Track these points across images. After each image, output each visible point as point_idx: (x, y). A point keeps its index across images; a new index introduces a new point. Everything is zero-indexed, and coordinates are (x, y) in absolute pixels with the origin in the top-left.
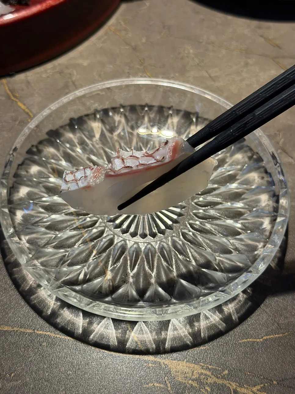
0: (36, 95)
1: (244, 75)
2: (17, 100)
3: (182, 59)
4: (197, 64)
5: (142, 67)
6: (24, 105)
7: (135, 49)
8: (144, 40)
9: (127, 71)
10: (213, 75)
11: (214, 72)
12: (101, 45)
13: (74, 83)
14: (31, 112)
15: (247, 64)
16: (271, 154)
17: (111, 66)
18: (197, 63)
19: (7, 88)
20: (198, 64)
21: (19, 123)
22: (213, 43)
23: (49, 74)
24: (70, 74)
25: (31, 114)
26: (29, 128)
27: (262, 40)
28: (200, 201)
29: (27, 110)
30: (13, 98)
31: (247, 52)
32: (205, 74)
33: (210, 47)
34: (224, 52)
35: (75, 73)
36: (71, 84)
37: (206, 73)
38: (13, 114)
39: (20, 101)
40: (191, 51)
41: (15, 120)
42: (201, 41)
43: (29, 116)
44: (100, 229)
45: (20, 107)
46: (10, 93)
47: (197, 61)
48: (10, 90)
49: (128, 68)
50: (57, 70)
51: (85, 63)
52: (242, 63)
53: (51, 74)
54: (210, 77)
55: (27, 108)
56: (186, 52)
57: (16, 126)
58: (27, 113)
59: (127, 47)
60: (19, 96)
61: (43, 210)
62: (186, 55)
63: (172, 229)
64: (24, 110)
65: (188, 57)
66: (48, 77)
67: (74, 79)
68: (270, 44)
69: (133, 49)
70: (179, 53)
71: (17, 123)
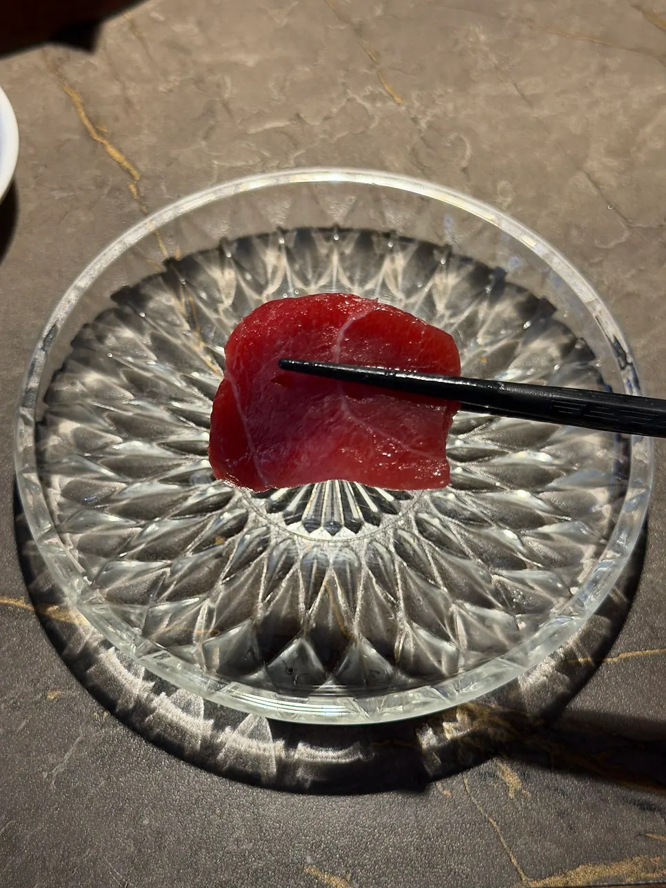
0: (146, 132)
1: (598, 93)
2: (105, 142)
3: (462, 54)
4: (493, 66)
5: (374, 72)
6: (120, 151)
7: (359, 30)
8: (379, 12)
9: (340, 80)
10: (528, 93)
11: (533, 85)
12: (285, 21)
13: (225, 105)
14: (136, 168)
15: (603, 70)
16: (613, 340)
17: (307, 69)
18: (495, 64)
19: (83, 114)
20: (497, 68)
21: (110, 191)
22: (530, 20)
23: (172, 85)
24: (218, 86)
25: (134, 172)
26: (78, 288)
27: (638, 16)
28: (456, 449)
29: (125, 164)
30: (96, 137)
31: (605, 43)
32: (513, 91)
33: (524, 30)
34: (554, 40)
35: (229, 84)
36: (219, 106)
37: (514, 88)
38: (98, 172)
39: (111, 143)
40: (483, 38)
41: (100, 185)
42: (504, 14)
43: (132, 177)
44: (238, 512)
45: (110, 156)
46: (89, 126)
47: (494, 59)
48: (90, 119)
49: (342, 73)
50: (190, 77)
51: (251, 61)
52: (593, 68)
53: (177, 84)
54: (523, 97)
55: (127, 159)
56: (471, 39)
57: (103, 197)
58: (128, 171)
59: (342, 27)
60: (108, 133)
61: (110, 474)
62: (470, 46)
63: (394, 512)
64: (119, 163)
65: (474, 50)
66: (170, 91)
67: (226, 96)
68: (656, 26)
69: (356, 30)
70: (456, 42)
71: (106, 191)
